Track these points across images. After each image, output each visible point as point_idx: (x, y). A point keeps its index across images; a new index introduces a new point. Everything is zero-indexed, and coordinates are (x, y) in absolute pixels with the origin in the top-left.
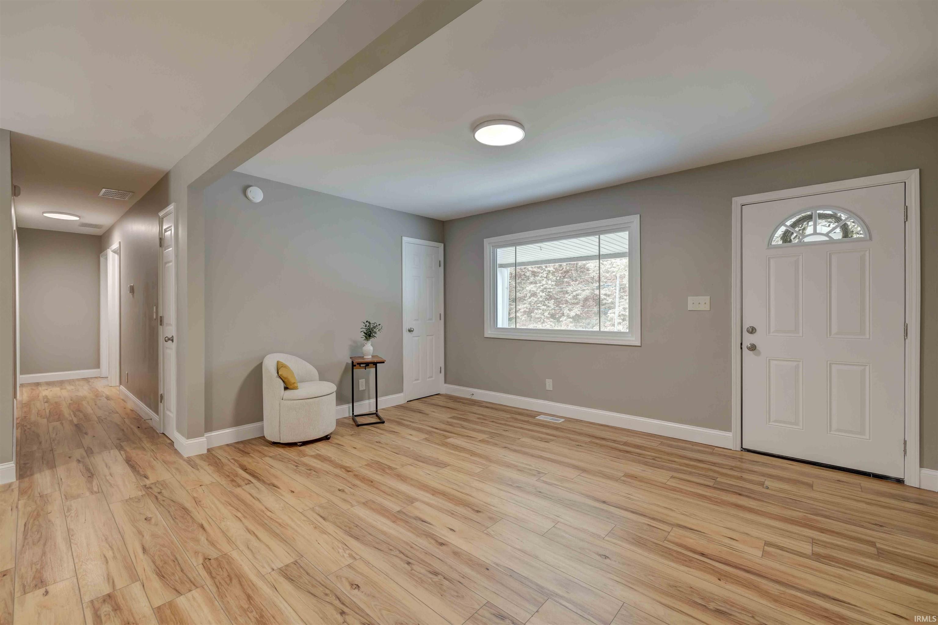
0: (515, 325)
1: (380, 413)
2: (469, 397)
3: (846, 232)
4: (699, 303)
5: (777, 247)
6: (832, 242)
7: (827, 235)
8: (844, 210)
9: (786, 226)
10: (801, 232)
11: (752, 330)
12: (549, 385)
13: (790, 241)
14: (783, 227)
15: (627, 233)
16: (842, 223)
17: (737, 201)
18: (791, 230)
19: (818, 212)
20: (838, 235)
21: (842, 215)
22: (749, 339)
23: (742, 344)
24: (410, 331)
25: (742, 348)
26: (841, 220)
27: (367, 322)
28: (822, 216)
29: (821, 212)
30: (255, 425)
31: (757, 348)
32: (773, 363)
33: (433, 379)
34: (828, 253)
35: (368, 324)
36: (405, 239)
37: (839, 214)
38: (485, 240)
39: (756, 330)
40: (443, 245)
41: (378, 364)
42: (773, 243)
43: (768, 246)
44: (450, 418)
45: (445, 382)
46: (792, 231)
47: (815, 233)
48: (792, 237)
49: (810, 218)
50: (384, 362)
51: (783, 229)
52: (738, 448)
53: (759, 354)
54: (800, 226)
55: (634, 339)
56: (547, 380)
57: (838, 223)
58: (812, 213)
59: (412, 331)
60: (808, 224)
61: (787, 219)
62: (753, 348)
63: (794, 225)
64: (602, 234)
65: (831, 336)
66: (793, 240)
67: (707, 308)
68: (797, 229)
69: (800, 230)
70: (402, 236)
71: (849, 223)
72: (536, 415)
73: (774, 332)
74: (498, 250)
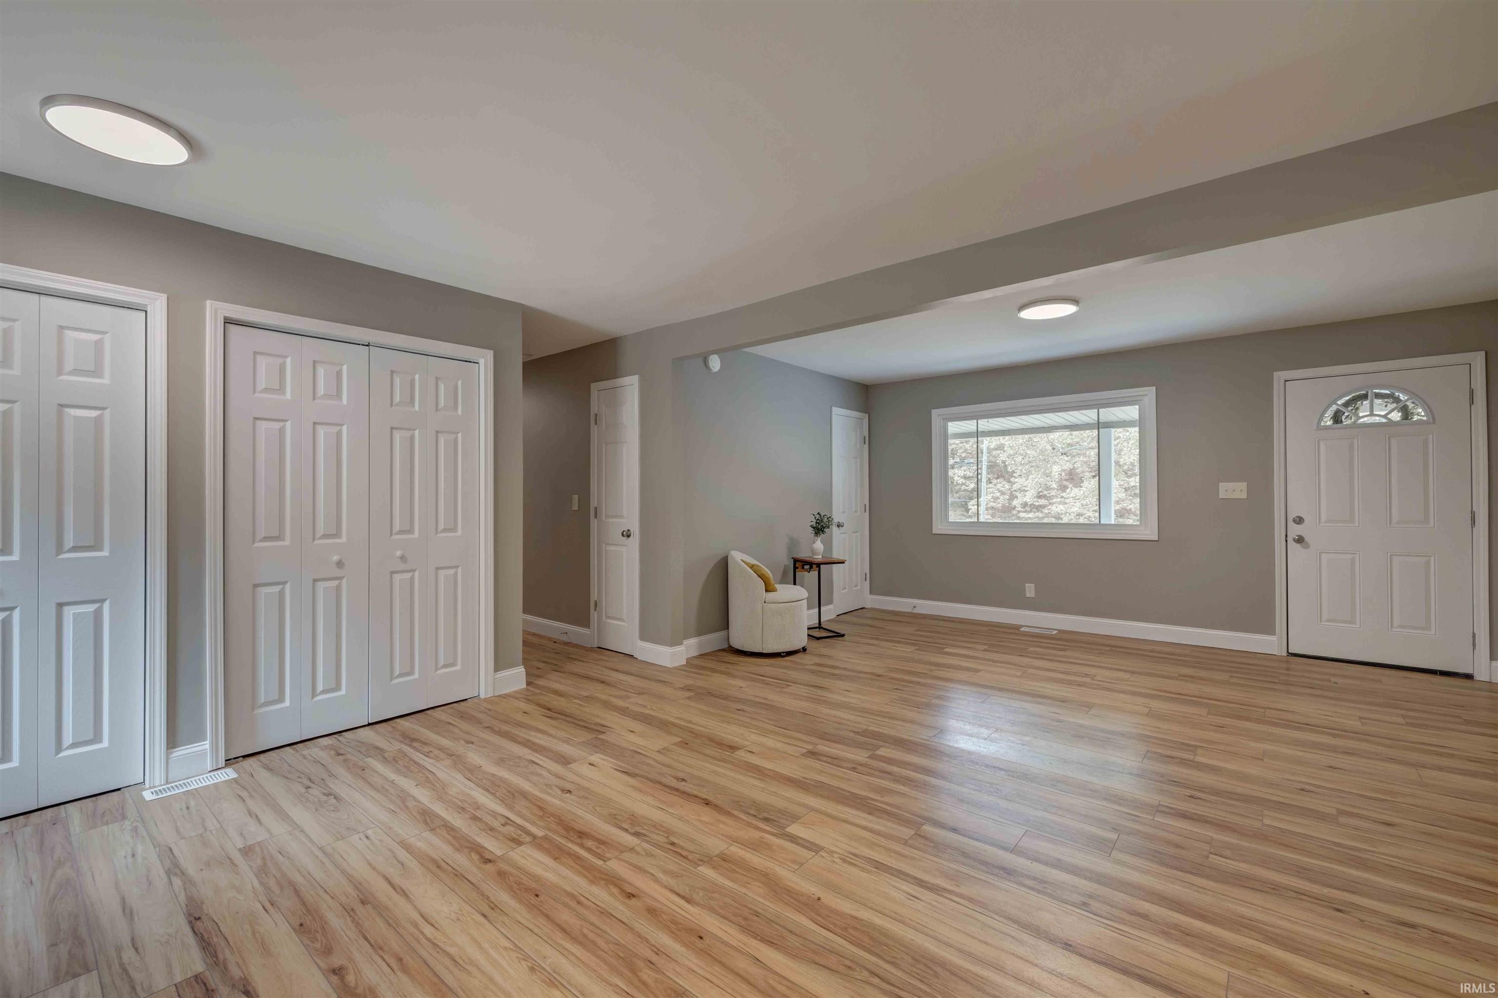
0: (976, 518)
1: (823, 625)
2: (909, 611)
3: (1406, 413)
4: (1234, 491)
5: (1326, 428)
6: (1391, 423)
7: (1385, 416)
8: (1404, 391)
9: (1337, 405)
10: (1354, 411)
11: (1299, 520)
12: (1030, 590)
13: (1341, 422)
14: (1334, 406)
15: (1137, 407)
16: (1401, 405)
17: (1280, 376)
18: (1343, 409)
19: (1374, 391)
20: (1396, 416)
21: (1400, 395)
22: (1295, 530)
23: (1286, 536)
24: (839, 526)
25: (1286, 541)
26: (1401, 401)
27: (818, 513)
28: (1378, 396)
29: (1377, 391)
30: (708, 637)
31: (1306, 540)
32: (1323, 555)
33: (859, 588)
34: (1387, 436)
35: (818, 516)
36: (835, 410)
37: (1397, 394)
38: (933, 411)
39: (1303, 519)
40: (867, 415)
41: (821, 566)
42: (1322, 424)
43: (1318, 427)
44: (915, 631)
45: (871, 593)
46: (1344, 411)
47: (1372, 414)
48: (1343, 417)
49: (1365, 397)
50: (844, 563)
51: (1334, 408)
52: (1285, 654)
53: (1307, 546)
54: (1353, 405)
55: (1149, 532)
56: (1027, 585)
57: (1397, 404)
58: (1368, 392)
59: (842, 526)
60: (1362, 403)
61: (1340, 398)
62: (1300, 540)
63: (1347, 404)
64: (1102, 407)
65: (1392, 525)
66: (1343, 420)
67: (1244, 495)
68: (1350, 408)
69: (1352, 410)
70: (831, 407)
71: (1408, 403)
72: (1017, 628)
73: (1326, 522)
74: (950, 424)
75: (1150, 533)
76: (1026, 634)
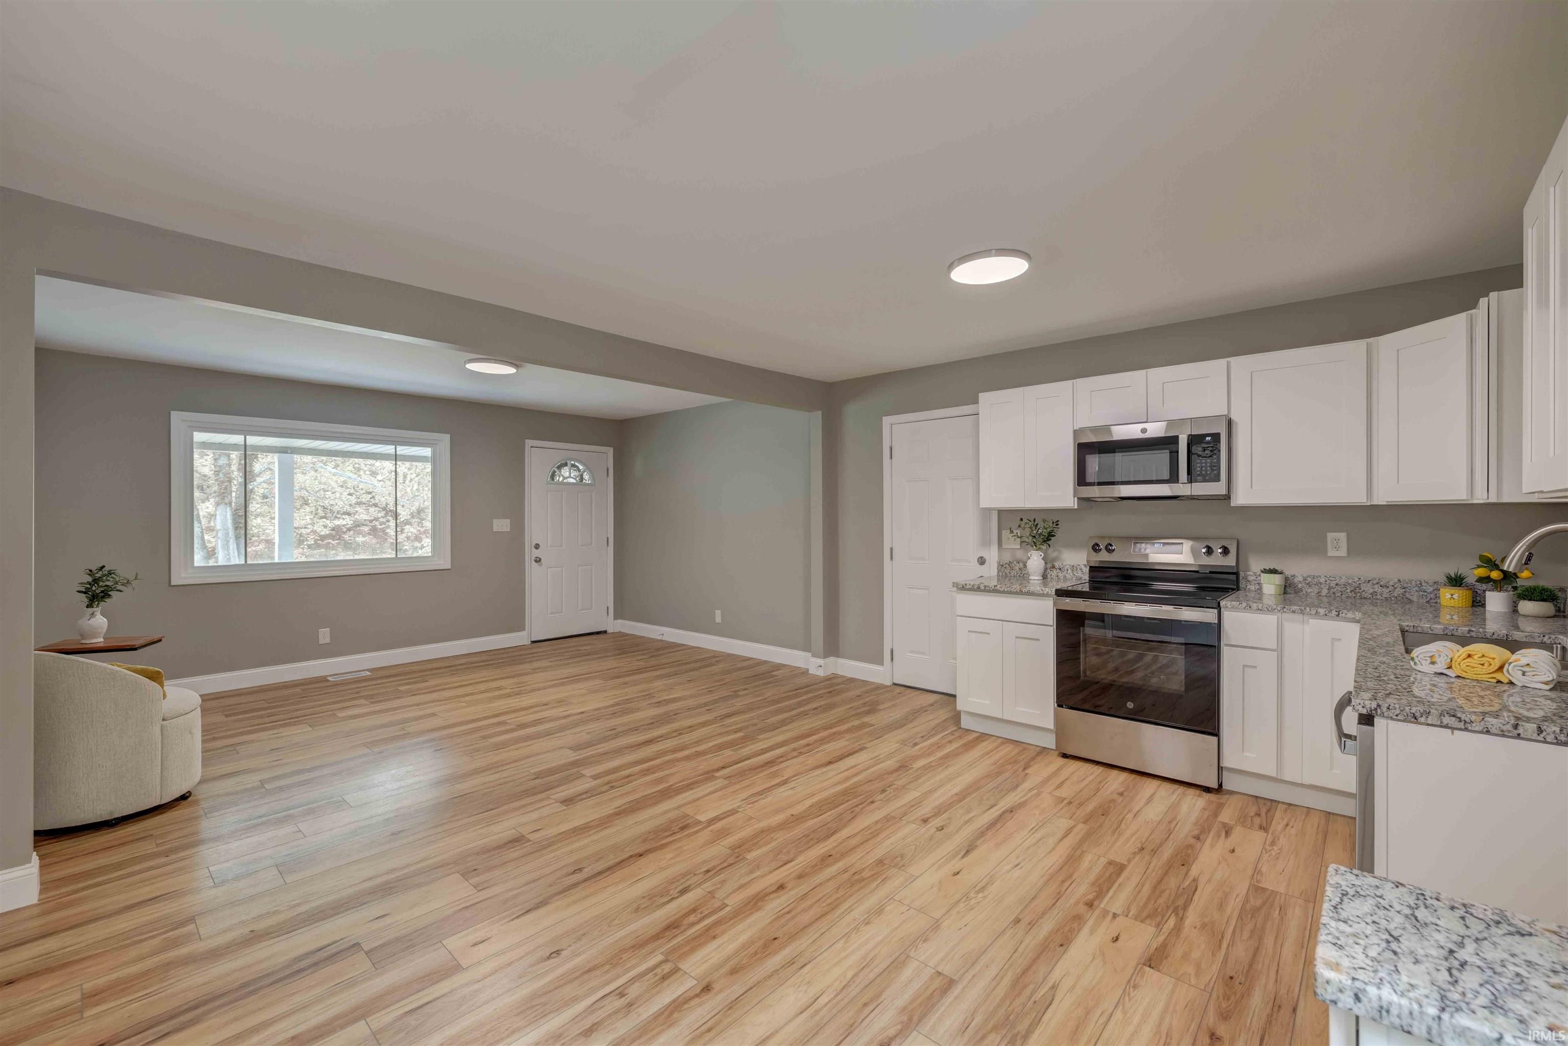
4: (502, 526)
5: (551, 483)
8: (580, 462)
11: (537, 547)
14: (553, 468)
15: (431, 448)
16: (581, 473)
17: (528, 443)
21: (581, 466)
22: (536, 553)
23: (531, 558)
25: (531, 562)
26: (581, 470)
28: (572, 465)
29: (572, 462)
31: (541, 560)
32: (548, 570)
39: (539, 546)
47: (570, 477)
49: (566, 465)
50: (160, 640)
51: (553, 470)
52: (530, 643)
53: (542, 565)
55: (443, 562)
56: (319, 632)
57: (579, 472)
58: (568, 462)
62: (538, 560)
65: (578, 547)
67: (508, 529)
72: (323, 679)
73: (550, 547)
74: (195, 433)
75: (445, 562)
76: (336, 684)
